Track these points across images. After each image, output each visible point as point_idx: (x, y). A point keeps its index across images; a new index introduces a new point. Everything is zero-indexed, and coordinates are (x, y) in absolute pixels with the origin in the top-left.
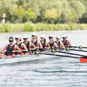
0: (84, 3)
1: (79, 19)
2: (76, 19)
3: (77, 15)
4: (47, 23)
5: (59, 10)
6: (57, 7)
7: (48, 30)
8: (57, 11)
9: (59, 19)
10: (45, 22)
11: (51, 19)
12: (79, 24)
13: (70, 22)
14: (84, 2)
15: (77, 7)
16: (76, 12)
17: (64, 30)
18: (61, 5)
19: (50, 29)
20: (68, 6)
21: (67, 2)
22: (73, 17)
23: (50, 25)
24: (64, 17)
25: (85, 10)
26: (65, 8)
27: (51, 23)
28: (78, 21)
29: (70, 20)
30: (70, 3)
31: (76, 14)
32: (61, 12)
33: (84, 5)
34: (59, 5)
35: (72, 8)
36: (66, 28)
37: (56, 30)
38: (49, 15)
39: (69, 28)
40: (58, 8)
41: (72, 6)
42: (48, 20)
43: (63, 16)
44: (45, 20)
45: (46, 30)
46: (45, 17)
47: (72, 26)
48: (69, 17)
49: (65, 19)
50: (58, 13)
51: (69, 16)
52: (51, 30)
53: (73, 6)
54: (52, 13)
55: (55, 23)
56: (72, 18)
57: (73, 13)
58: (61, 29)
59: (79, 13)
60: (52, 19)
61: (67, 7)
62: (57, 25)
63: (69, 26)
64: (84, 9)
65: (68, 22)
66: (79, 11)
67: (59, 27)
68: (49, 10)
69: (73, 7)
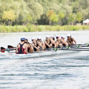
1: (37, 20)
2: (34, 20)
3: (35, 17)
5: (17, 11)
6: (14, 8)
7: (6, 31)
8: (15, 12)
10: (2, 23)
11: (9, 20)
12: (37, 25)
13: (28, 23)
14: (42, 3)
15: (35, 8)
16: (34, 14)
17: (22, 32)
18: (19, 6)
19: (7, 31)
20: (27, 7)
21: (25, 4)
22: (32, 18)
23: (8, 27)
25: (44, 12)
26: (23, 9)
27: (9, 25)
28: (36, 22)
29: (28, 21)
30: (28, 4)
31: (35, 15)
32: (19, 14)
33: (43, 6)
34: (16, 6)
35: (30, 9)
36: (24, 30)
37: (14, 32)
38: (6, 17)
39: (27, 30)
40: (15, 10)
41: (30, 7)
44: (3, 22)
45: (3, 32)
46: (3, 18)
47: (30, 27)
48: (27, 18)
49: (23, 20)
50: (16, 14)
52: (9, 32)
53: (31, 7)
54: (10, 15)
55: (13, 25)
56: (30, 19)
57: (31, 15)
58: (18, 31)
59: (37, 15)
61: (25, 9)
62: (15, 27)
64: (42, 10)
65: (26, 23)
66: (37, 12)
67: (17, 29)
68: (6, 11)
69: (31, 8)
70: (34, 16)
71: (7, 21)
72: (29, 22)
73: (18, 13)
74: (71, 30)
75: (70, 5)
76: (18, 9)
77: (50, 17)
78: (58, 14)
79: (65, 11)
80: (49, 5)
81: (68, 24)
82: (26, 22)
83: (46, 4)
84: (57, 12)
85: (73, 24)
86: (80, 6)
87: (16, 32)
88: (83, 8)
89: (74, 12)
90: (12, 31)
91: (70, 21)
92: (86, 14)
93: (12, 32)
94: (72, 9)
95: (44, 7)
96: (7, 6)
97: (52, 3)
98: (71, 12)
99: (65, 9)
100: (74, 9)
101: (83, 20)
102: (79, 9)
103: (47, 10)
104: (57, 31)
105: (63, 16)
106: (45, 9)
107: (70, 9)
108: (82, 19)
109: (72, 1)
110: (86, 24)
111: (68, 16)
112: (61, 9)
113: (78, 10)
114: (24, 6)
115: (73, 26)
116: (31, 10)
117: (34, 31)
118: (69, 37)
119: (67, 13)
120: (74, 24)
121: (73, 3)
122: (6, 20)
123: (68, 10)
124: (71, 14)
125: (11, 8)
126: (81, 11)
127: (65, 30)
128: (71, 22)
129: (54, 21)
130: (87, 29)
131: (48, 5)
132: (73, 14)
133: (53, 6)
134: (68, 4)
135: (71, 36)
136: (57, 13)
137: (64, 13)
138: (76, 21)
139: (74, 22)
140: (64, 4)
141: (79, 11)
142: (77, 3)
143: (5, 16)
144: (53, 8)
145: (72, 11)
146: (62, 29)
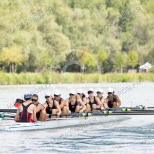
0: (69, 37)
4: (5, 71)
5: (25, 47)
6: (21, 42)
7: (6, 83)
8: (22, 49)
9: (26, 63)
11: (11, 64)
12: (60, 72)
13: (44, 69)
14: (69, 34)
15: (57, 43)
16: (55, 52)
17: (34, 84)
18: (28, 40)
19: (8, 81)
20: (42, 41)
21: (40, 35)
23: (10, 75)
24: (34, 61)
26: (36, 45)
27: (12, 71)
29: (43, 66)
30: (44, 35)
31: (56, 55)
32: (29, 52)
33: (70, 39)
34: (25, 39)
35: (48, 44)
36: (37, 81)
37: (20, 84)
38: (7, 57)
39: (43, 80)
40: (23, 45)
41: (48, 41)
42: (6, 66)
43: (31, 57)
46: (1, 60)
48: (42, 60)
49: (36, 63)
50: (23, 53)
51: (43, 58)
52: (11, 83)
53: (50, 40)
54: (13, 54)
55: (18, 72)
57: (49, 54)
58: (28, 82)
60: (13, 64)
61: (40, 43)
62: (22, 74)
63: (43, 76)
64: (69, 46)
65: (40, 69)
66: (60, 49)
67: (24, 78)
69: (50, 43)
70: (54, 56)
71: (9, 64)
72: (47, 66)
73: (27, 51)
74: (119, 81)
75: (117, 38)
76: (28, 44)
77: (83, 58)
78: (97, 53)
79: (108, 48)
80: (80, 38)
81: (114, 71)
82: (41, 66)
83: (76, 36)
84: (95, 50)
85: (122, 70)
86: (134, 40)
87: (23, 84)
88: (140, 43)
89: (124, 50)
90: (17, 82)
91: (117, 66)
92: (146, 53)
93: (17, 84)
94: (120, 44)
95: (73, 41)
96: (8, 38)
97: (86, 34)
98: (119, 50)
99: (108, 44)
100: (124, 44)
101: (139, 64)
102: (134, 44)
103: (78, 45)
104: (94, 82)
105: (105, 56)
106: (74, 45)
107: (117, 44)
108: (138, 62)
109: (121, 31)
110: (145, 71)
111: (114, 57)
112: (102, 44)
113: (131, 46)
114: (37, 39)
115: (122, 75)
116: (50, 46)
117: (55, 82)
118: (111, 93)
119: (113, 52)
120: (124, 71)
121: (122, 34)
122: (6, 62)
123: (114, 47)
124: (118, 53)
125: (14, 41)
126: (136, 49)
127: (108, 81)
128: (119, 68)
129: (89, 66)
130: (147, 79)
131: (78, 38)
132: (122, 54)
133: (88, 39)
134: (113, 36)
135: (114, 92)
136: (95, 52)
137: (107, 52)
138: (127, 65)
139: (124, 68)
140: (107, 36)
141: (132, 48)
142: (130, 35)
143: (4, 57)
144: (88, 42)
145: (120, 47)
146: (103, 80)
